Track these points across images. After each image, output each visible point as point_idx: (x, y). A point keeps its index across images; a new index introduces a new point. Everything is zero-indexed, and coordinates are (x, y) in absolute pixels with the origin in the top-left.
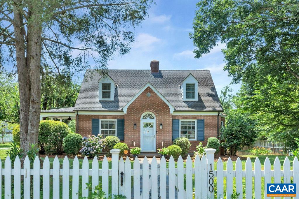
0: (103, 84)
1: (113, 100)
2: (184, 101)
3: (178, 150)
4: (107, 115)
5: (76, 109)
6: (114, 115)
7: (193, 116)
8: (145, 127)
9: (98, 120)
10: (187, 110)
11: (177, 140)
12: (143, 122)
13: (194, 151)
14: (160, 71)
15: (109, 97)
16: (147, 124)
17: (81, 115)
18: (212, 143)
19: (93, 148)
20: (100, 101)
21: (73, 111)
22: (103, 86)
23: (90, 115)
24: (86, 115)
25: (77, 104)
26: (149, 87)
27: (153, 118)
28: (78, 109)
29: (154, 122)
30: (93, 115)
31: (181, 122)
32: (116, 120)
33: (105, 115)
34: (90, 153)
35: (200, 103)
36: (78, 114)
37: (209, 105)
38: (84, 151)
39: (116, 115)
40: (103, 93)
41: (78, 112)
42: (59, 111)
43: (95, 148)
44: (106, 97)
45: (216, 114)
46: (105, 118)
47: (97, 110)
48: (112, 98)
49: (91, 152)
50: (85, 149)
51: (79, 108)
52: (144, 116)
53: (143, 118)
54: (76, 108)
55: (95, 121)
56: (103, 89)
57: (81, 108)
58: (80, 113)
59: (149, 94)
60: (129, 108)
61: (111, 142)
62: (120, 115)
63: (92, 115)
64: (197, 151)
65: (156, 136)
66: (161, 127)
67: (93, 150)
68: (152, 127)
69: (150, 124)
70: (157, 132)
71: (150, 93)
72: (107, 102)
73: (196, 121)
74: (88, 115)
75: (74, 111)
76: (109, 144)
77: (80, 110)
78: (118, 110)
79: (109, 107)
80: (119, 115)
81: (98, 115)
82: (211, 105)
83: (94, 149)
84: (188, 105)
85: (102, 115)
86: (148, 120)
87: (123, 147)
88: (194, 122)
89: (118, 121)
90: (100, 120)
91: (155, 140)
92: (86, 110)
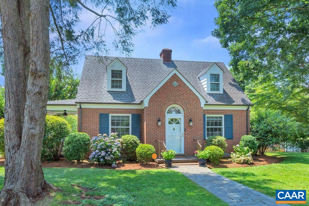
0: (112, 71)
1: (125, 90)
2: (208, 94)
3: (220, 152)
4: (119, 109)
5: (78, 101)
6: (128, 109)
7: (220, 110)
8: (170, 123)
9: (107, 115)
10: (214, 103)
11: (214, 139)
12: (168, 117)
13: (232, 152)
14: (172, 61)
15: (120, 87)
16: (172, 120)
17: (85, 109)
18: (250, 142)
19: (108, 151)
20: (108, 91)
21: (74, 104)
22: (112, 73)
23: (97, 109)
24: (91, 109)
25: (79, 94)
26: (175, 74)
27: (180, 113)
28: (81, 101)
29: (181, 117)
30: (101, 109)
31: (207, 117)
32: (130, 115)
33: (117, 109)
34: (104, 159)
35: (226, 96)
36: (80, 107)
37: (236, 98)
38: (96, 156)
39: (130, 109)
40: (113, 81)
41: (82, 104)
42: (54, 103)
43: (111, 152)
44: (117, 87)
45: (245, 108)
46: (117, 113)
47: (107, 102)
48: (124, 89)
49: (106, 158)
50: (98, 153)
51: (82, 99)
52: (168, 110)
53: (168, 113)
54: (78, 99)
55: (103, 116)
56: (113, 77)
57: (85, 100)
58: (83, 106)
59: (175, 84)
60: (150, 100)
61: (130, 143)
62: (136, 109)
63: (99, 109)
64: (234, 152)
65: (184, 134)
66: (191, 124)
67: (109, 155)
68: (178, 123)
69: (176, 120)
70: (185, 130)
71: (177, 82)
72: (118, 93)
73: (223, 116)
74: (95, 109)
75: (76, 103)
76: (128, 145)
77: (83, 101)
78: (133, 103)
79: (121, 99)
80: (134, 109)
81: (107, 109)
82: (238, 98)
83: (109, 153)
84: (213, 97)
85: (113, 109)
86: (174, 116)
87: (150, 149)
88: (221, 117)
89: (133, 115)
90: (110, 115)
91: (183, 138)
92: (92, 102)
